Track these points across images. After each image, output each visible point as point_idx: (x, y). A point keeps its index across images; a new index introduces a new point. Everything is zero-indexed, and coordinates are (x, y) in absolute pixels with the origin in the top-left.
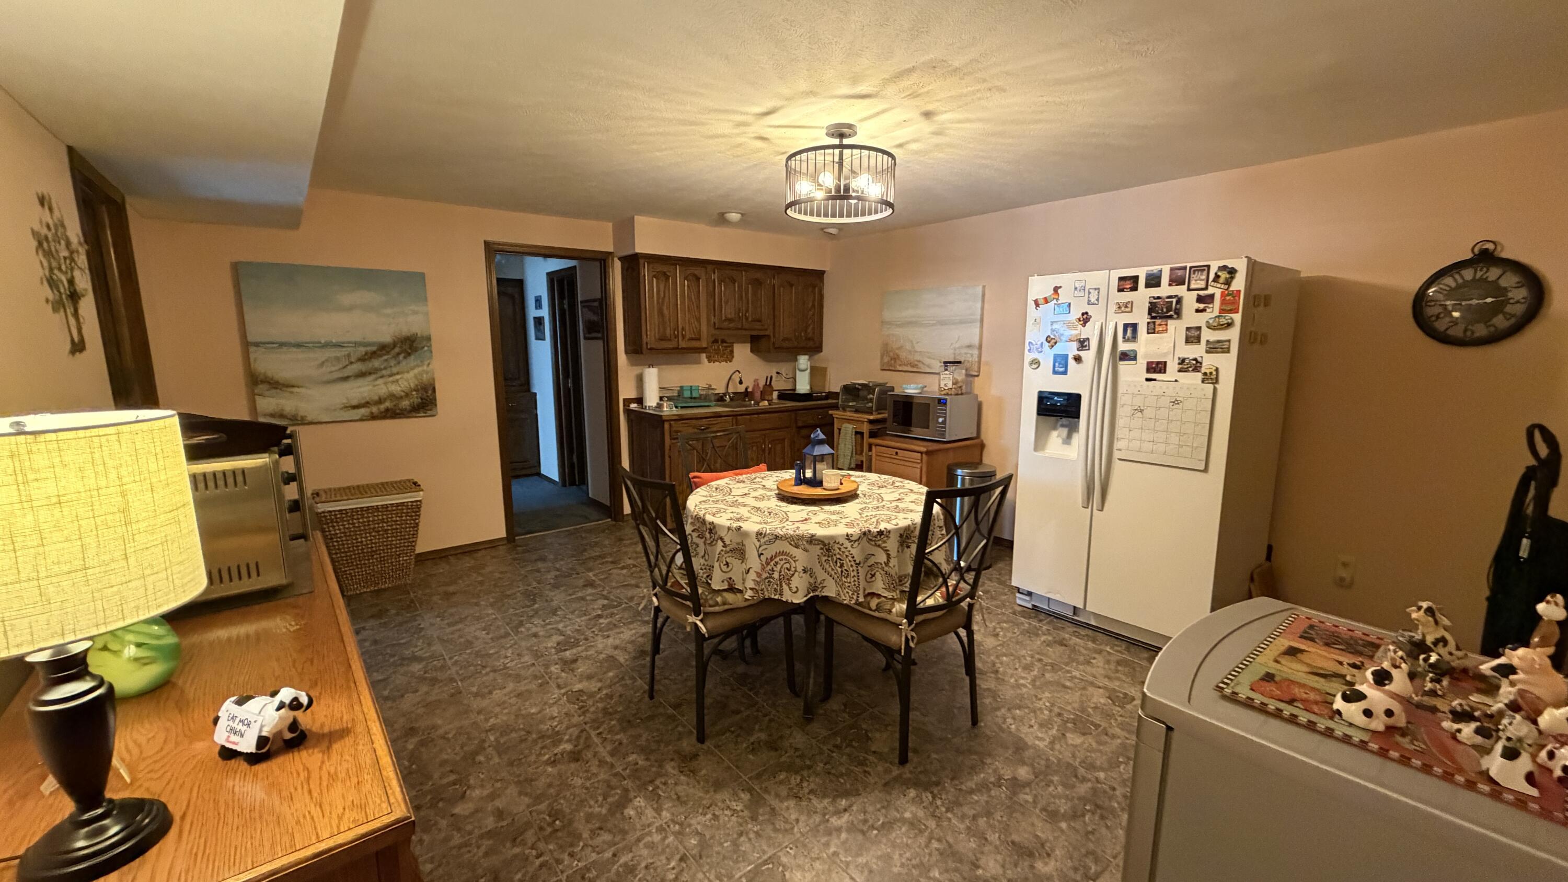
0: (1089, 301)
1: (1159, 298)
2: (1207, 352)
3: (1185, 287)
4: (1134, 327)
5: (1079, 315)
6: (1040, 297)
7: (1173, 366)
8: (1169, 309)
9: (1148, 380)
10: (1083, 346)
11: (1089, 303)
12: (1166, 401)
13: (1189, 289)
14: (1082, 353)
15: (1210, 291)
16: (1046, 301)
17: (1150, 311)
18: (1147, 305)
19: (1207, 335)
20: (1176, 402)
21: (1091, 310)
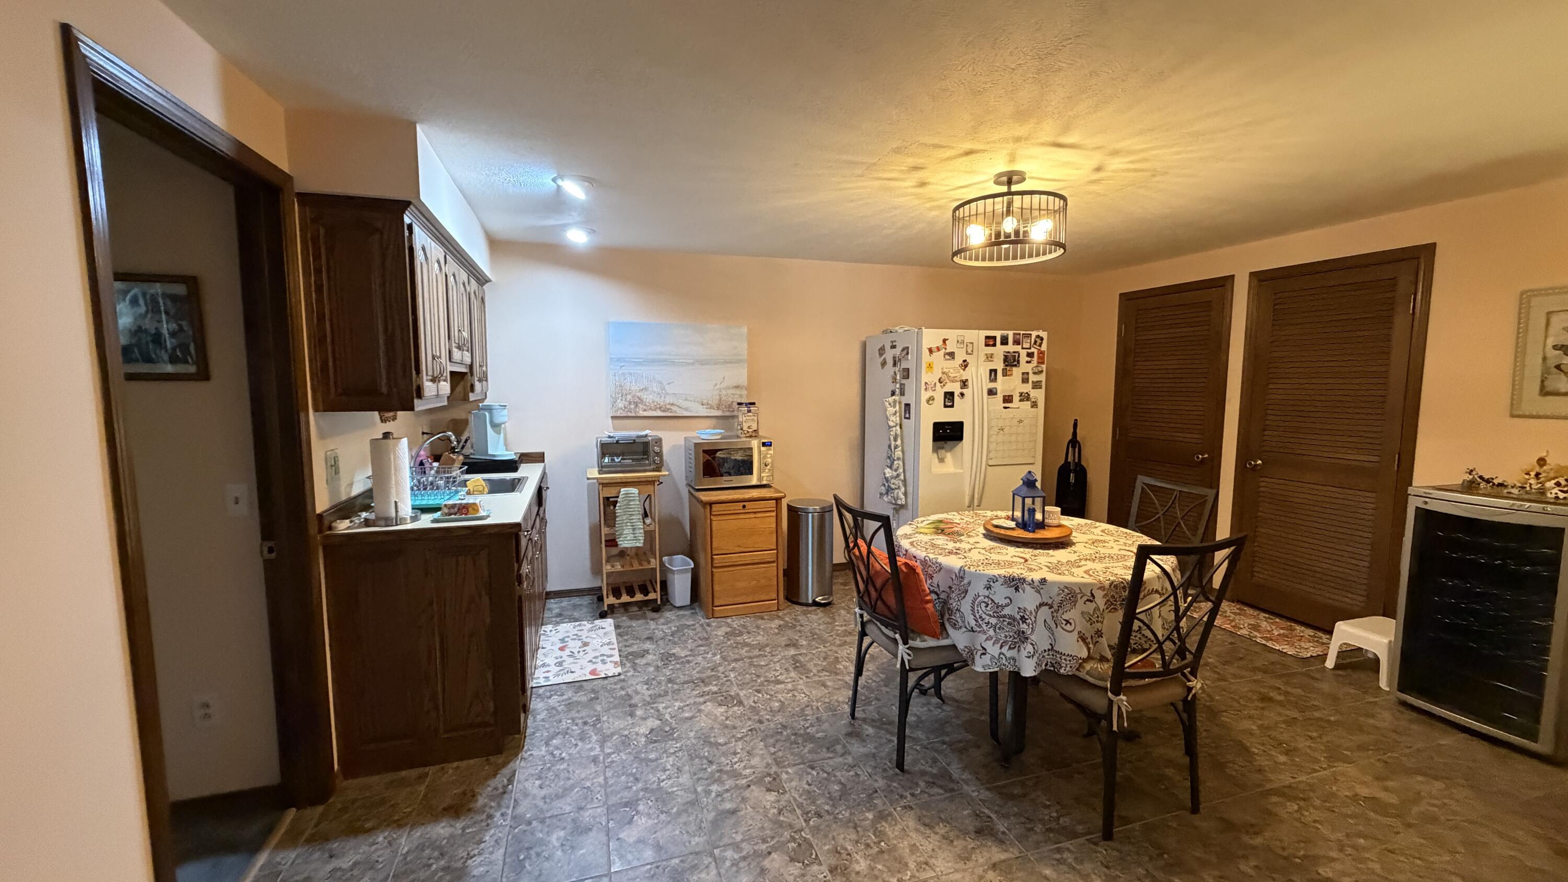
0: (967, 352)
1: (1008, 352)
2: (1033, 388)
3: (1020, 346)
4: (995, 371)
5: (961, 362)
6: (934, 346)
7: (1016, 398)
8: (1014, 361)
9: (1005, 408)
10: (965, 385)
11: (967, 353)
12: (1015, 422)
13: (1023, 348)
14: (964, 391)
15: (1033, 350)
16: (938, 349)
17: (1005, 361)
18: (1003, 357)
19: (1032, 378)
20: (1020, 421)
21: (968, 358)
